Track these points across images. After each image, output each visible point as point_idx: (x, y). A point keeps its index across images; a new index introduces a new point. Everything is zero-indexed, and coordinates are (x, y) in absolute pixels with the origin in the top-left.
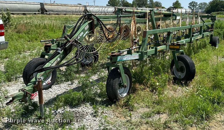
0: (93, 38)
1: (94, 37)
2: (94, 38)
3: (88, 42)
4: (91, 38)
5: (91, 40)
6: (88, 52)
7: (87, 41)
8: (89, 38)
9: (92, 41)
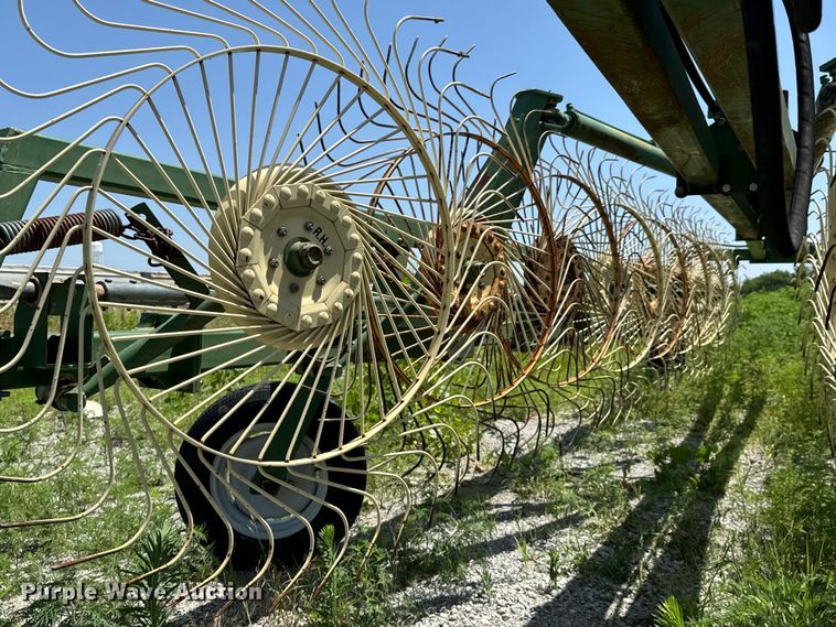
0: (334, 290)
1: (353, 283)
2: (343, 288)
3: (281, 326)
4: (320, 283)
5: (311, 307)
6: (277, 452)
7: (269, 322)
8: (292, 291)
9: (322, 328)
